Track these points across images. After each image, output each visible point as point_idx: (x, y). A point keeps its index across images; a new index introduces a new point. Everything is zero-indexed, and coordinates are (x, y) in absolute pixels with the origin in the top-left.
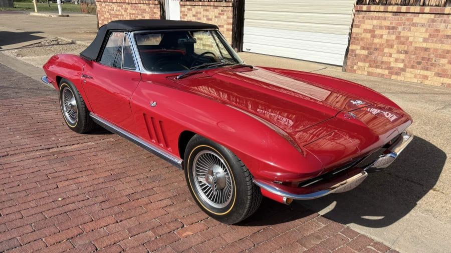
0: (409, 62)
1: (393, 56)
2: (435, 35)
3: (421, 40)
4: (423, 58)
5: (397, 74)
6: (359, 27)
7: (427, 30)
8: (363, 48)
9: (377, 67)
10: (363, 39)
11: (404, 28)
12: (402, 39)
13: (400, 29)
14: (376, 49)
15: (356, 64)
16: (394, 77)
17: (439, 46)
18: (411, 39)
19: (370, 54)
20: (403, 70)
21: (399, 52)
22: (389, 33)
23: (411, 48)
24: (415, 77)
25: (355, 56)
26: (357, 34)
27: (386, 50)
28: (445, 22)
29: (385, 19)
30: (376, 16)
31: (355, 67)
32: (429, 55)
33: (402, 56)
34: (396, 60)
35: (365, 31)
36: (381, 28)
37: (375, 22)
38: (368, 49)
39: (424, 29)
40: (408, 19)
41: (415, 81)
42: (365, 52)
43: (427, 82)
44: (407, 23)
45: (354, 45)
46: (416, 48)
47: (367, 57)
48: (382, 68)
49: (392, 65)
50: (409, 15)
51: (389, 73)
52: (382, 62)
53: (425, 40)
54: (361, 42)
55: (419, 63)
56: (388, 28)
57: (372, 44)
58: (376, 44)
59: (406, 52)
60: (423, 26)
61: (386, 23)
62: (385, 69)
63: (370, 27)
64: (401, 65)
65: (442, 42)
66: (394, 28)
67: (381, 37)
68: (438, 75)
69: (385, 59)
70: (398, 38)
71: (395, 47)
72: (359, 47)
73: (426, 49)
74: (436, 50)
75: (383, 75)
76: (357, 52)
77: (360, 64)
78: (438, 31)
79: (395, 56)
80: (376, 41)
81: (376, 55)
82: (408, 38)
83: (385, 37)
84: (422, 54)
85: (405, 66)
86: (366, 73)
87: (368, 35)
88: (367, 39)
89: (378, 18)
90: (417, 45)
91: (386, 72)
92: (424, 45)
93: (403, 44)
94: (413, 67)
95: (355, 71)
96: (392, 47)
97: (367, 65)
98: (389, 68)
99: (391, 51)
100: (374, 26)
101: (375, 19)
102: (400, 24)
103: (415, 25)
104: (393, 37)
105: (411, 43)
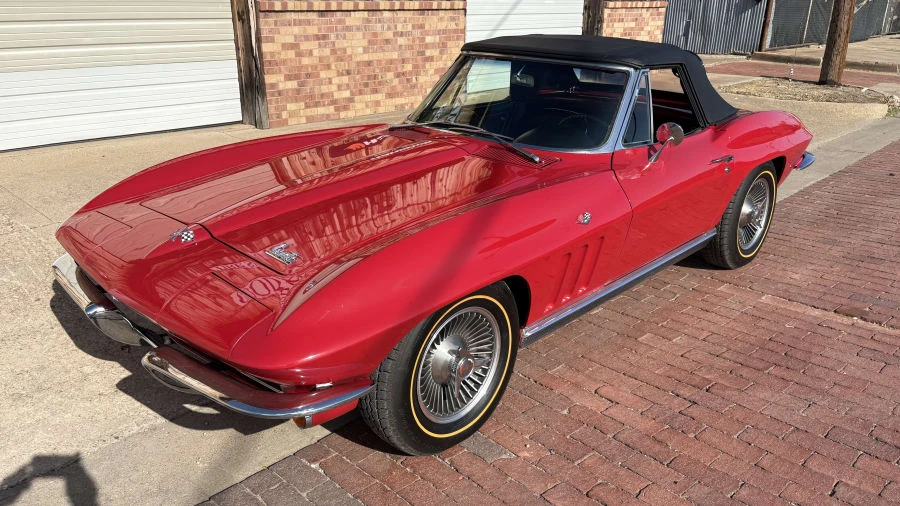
0: (355, 86)
1: (333, 82)
2: (373, 42)
3: (360, 50)
4: (369, 77)
5: (346, 108)
6: (272, 40)
7: (364, 34)
8: (288, 78)
9: (317, 105)
10: (284, 62)
11: (337, 36)
12: (339, 53)
13: (332, 37)
14: (308, 75)
15: (285, 109)
16: (343, 115)
17: (380, 56)
18: (349, 51)
19: (301, 85)
20: (351, 100)
21: (340, 74)
22: (320, 45)
23: (353, 66)
24: (367, 106)
25: (280, 95)
26: (272, 54)
27: (323, 74)
28: (380, 21)
29: (308, 22)
30: (295, 20)
31: (284, 115)
32: (374, 71)
33: (345, 79)
34: (340, 87)
35: (285, 46)
36: (307, 38)
37: (296, 30)
38: (296, 77)
39: (360, 35)
40: (340, 21)
41: (368, 112)
42: (293, 84)
43: (381, 110)
44: (340, 27)
45: (272, 76)
46: (358, 63)
47: (298, 91)
48: (324, 105)
49: (337, 96)
50: (338, 14)
51: (336, 110)
52: (322, 95)
53: (366, 50)
54: (282, 67)
55: (366, 85)
56: (317, 37)
57: (300, 68)
58: (307, 66)
59: (348, 73)
60: (358, 29)
61: (312, 30)
62: (329, 105)
63: (290, 40)
64: (347, 94)
65: (384, 51)
66: (325, 37)
67: (310, 53)
68: (390, 96)
69: (325, 89)
70: (333, 52)
71: (333, 67)
72: (282, 78)
73: (369, 63)
74: (379, 61)
75: (328, 117)
76: (281, 86)
77: (291, 106)
78: (375, 35)
79: (336, 81)
80: (306, 61)
81: (311, 85)
82: (345, 50)
83: (316, 53)
84: (367, 71)
85: (352, 93)
86: (304, 120)
87: (291, 54)
88: (291, 60)
89: (299, 23)
90: (358, 59)
91: (331, 109)
92: (366, 58)
93: (342, 60)
94: (361, 93)
95: (286, 121)
96: (328, 67)
97: (302, 105)
98: (333, 102)
99: (332, 74)
100: (295, 36)
101: (295, 25)
102: (330, 30)
103: (348, 29)
104: (327, 51)
105: (350, 56)
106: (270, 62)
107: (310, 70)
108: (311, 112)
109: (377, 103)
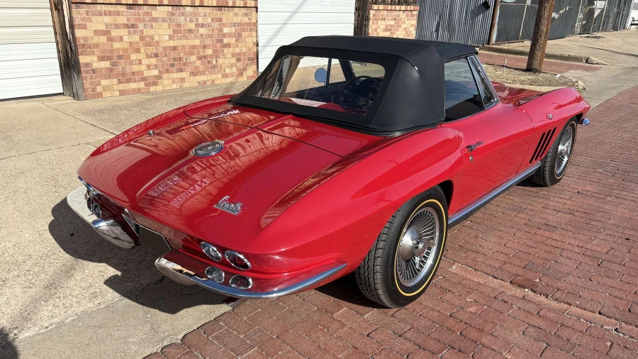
0: (163, 66)
1: (143, 63)
2: (177, 31)
3: (166, 37)
4: (175, 59)
5: (155, 84)
6: (85, 27)
7: (169, 25)
8: (102, 59)
9: (128, 81)
10: (97, 46)
11: (145, 25)
12: (147, 39)
13: (141, 26)
14: (120, 57)
15: (99, 84)
16: (152, 89)
17: (184, 42)
18: (156, 38)
19: (114, 64)
20: (159, 77)
21: (149, 56)
22: (129, 33)
23: (160, 50)
24: (173, 82)
25: (94, 73)
26: (85, 39)
27: (133, 57)
28: (183, 15)
29: (118, 13)
30: (105, 11)
31: (99, 89)
32: (179, 54)
33: (154, 61)
34: (149, 67)
35: (97, 32)
36: (117, 26)
37: (107, 19)
38: (108, 58)
39: (165, 25)
40: (147, 14)
41: (175, 86)
42: (107, 64)
43: (186, 85)
44: (147, 18)
45: (86, 57)
46: (165, 48)
47: (111, 70)
48: (135, 81)
49: (146, 74)
50: (146, 7)
51: (146, 85)
52: (133, 73)
53: (171, 38)
54: (95, 50)
55: (172, 65)
56: (127, 26)
57: (112, 51)
58: (118, 50)
59: (156, 55)
60: (164, 21)
61: (122, 20)
62: (139, 81)
63: (103, 27)
64: (156, 72)
65: (187, 38)
66: (133, 26)
67: (121, 39)
68: (193, 74)
69: (136, 68)
70: (142, 38)
71: (142, 50)
72: (95, 58)
73: (175, 48)
74: (183, 47)
75: (139, 91)
76: (95, 66)
77: (104, 82)
78: (179, 25)
79: (145, 62)
80: (117, 45)
81: (123, 64)
82: (152, 37)
83: (126, 38)
84: (173, 54)
85: (160, 72)
86: (117, 93)
87: (103, 39)
88: (103, 45)
89: (110, 14)
90: (165, 44)
91: (142, 85)
92: (172, 43)
93: (150, 46)
94: (168, 71)
95: (100, 95)
96: (138, 51)
97: (115, 81)
98: (144, 79)
99: (141, 56)
100: (106, 24)
101: (105, 14)
102: (139, 20)
103: (155, 20)
104: (136, 38)
105: (158, 42)
106: (83, 45)
107: (121, 53)
108: (122, 87)
109: (183, 80)
